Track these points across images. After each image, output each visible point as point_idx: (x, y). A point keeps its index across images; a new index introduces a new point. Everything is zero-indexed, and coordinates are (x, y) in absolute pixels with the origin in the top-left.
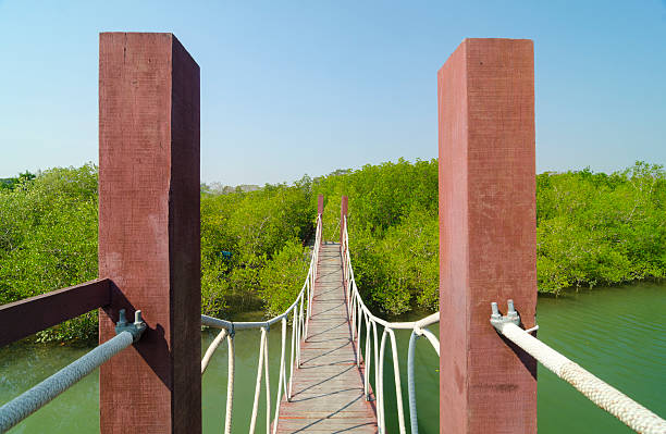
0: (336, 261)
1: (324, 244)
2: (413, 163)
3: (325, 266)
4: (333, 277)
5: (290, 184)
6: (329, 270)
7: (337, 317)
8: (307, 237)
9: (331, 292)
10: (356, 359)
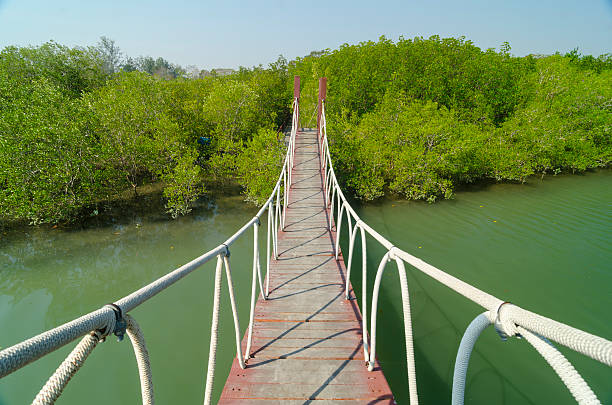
0: (313, 149)
1: (301, 130)
2: (395, 42)
3: (302, 154)
4: (310, 165)
5: (266, 67)
6: (306, 158)
7: (314, 205)
8: (284, 123)
9: (308, 179)
10: (334, 250)
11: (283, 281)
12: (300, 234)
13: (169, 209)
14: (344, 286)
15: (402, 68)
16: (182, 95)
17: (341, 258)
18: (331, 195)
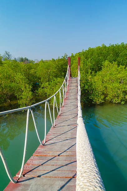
0: (75, 84)
1: (71, 78)
2: (108, 46)
3: (71, 86)
4: (74, 90)
6: (72, 88)
7: (74, 105)
9: (73, 95)
12: (66, 117)
15: (111, 55)
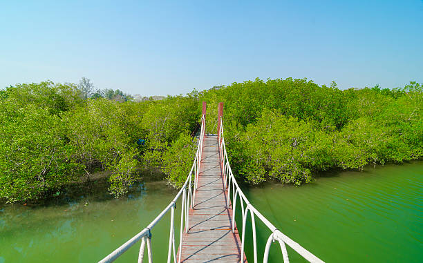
0: (215, 148)
1: (207, 133)
2: (265, 81)
3: (207, 151)
4: (213, 158)
5: (184, 96)
6: (210, 154)
7: (216, 188)
8: (195, 130)
9: (212, 169)
10: (231, 224)
11: (192, 252)
12: (206, 212)
13: (110, 192)
14: (239, 256)
15: (271, 96)
16: (129, 112)
17: (237, 231)
18: (228, 180)
